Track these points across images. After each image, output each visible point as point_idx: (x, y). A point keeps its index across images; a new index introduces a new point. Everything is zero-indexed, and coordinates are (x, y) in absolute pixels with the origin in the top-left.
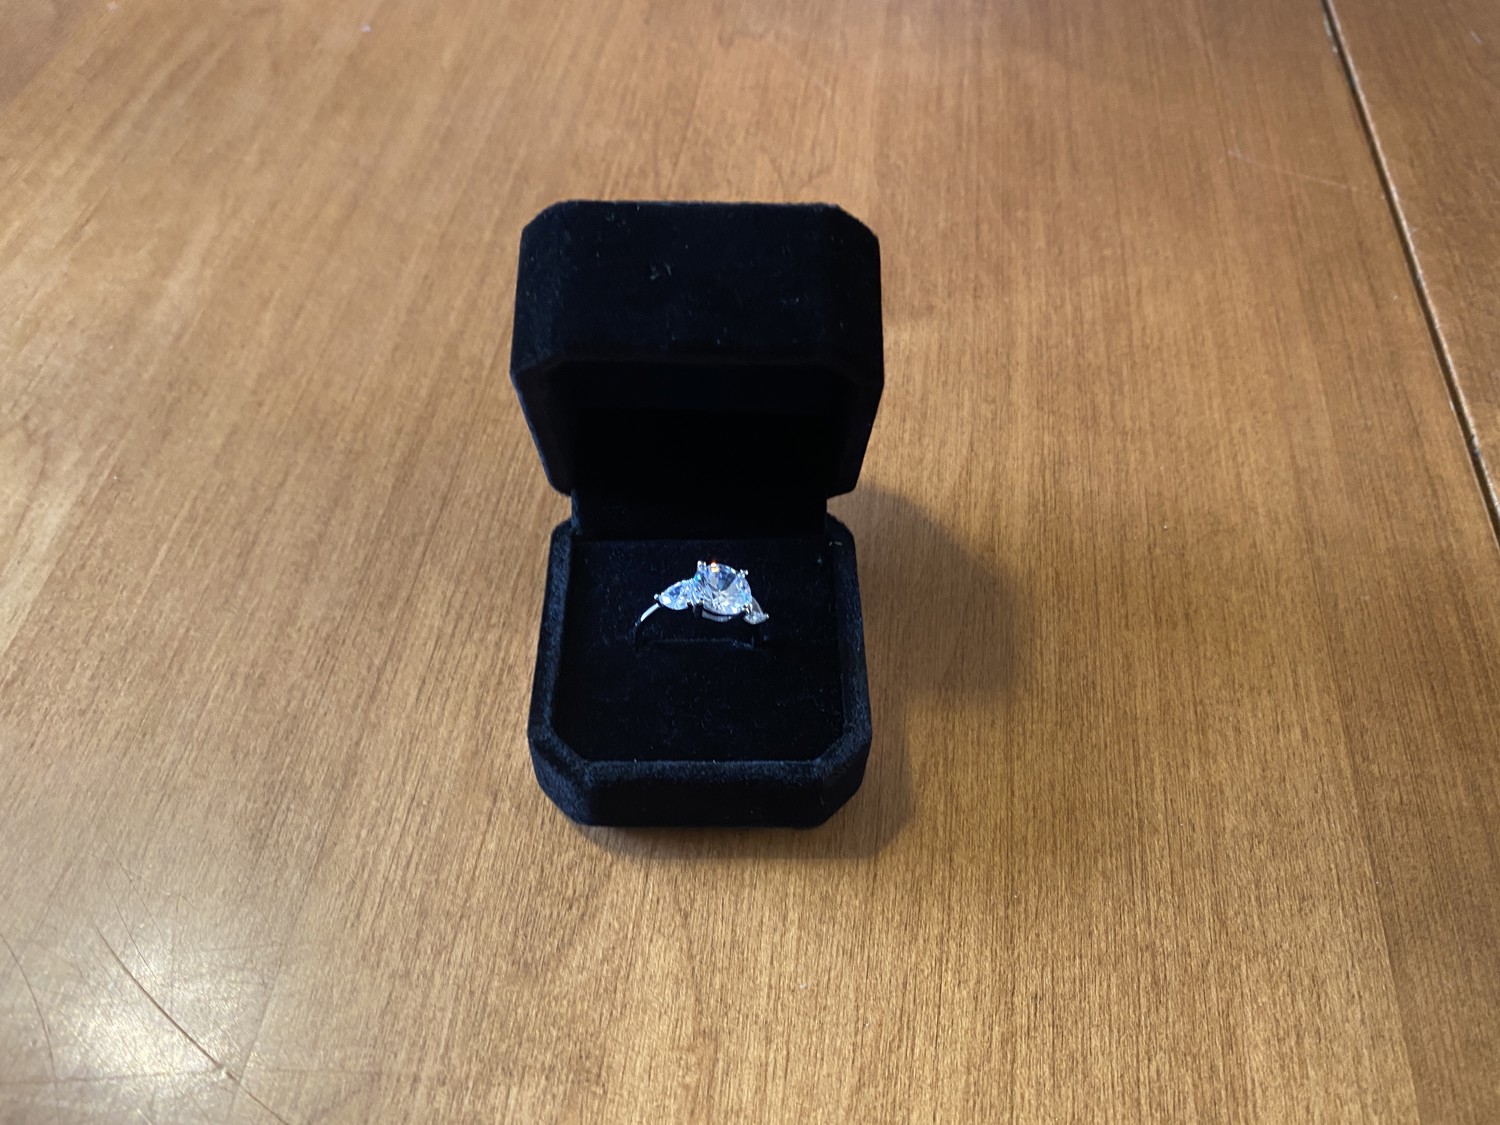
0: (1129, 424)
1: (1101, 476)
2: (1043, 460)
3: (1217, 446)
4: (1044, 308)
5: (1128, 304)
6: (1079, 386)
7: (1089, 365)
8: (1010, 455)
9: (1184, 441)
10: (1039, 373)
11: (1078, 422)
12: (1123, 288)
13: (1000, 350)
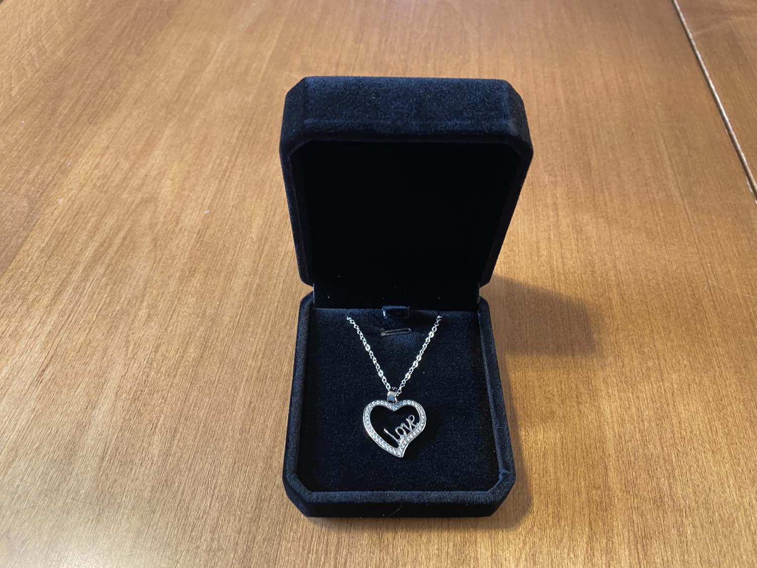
0: (682, 502)
1: (672, 547)
2: (635, 535)
3: (737, 518)
4: (619, 410)
5: (668, 404)
6: (649, 474)
7: (652, 454)
8: (615, 531)
9: (717, 514)
10: (623, 463)
11: (652, 503)
12: (663, 392)
13: (598, 444)
